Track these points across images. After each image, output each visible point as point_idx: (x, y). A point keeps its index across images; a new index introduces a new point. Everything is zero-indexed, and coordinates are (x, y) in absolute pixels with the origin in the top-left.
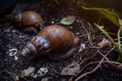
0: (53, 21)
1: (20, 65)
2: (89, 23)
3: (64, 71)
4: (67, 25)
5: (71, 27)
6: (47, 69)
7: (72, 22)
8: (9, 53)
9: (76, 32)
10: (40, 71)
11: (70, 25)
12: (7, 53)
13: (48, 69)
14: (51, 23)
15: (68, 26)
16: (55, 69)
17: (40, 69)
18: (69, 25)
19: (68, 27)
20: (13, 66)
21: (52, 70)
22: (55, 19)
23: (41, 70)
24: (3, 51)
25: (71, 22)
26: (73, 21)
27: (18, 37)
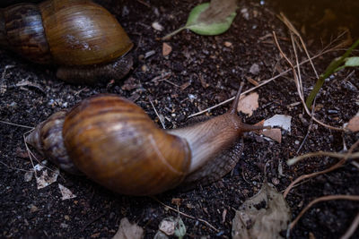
0: (155, 19)
1: (86, 215)
2: (286, 21)
3: (240, 225)
4: (213, 36)
5: (228, 44)
6: (181, 222)
7: (230, 20)
8: (34, 178)
9: (250, 65)
10: (161, 235)
11: (224, 35)
12: (28, 178)
13: (184, 220)
14: (153, 29)
15: (216, 38)
16: (206, 218)
17: (161, 228)
18: (220, 35)
19: (216, 43)
20: (64, 225)
21: (197, 223)
22: (163, 10)
23: (165, 230)
24: (12, 176)
25: (223, 21)
26: (230, 16)
27: (45, 104)
